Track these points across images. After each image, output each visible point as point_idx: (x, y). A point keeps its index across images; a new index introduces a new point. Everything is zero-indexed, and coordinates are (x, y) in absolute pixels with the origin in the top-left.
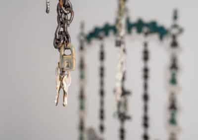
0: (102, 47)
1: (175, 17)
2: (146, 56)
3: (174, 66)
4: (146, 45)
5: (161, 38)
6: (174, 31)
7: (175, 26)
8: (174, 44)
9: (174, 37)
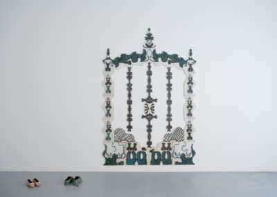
0: (129, 69)
1: (191, 54)
2: (169, 76)
4: (169, 69)
5: (181, 66)
6: (190, 62)
7: (190, 59)
8: (191, 69)
9: (190, 65)
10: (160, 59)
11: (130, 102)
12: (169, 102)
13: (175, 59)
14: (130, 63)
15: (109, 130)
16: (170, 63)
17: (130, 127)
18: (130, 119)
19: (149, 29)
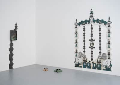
0: (84, 27)
1: (109, 19)
2: (100, 29)
3: (109, 32)
4: (100, 26)
5: (105, 25)
6: (109, 23)
7: (109, 21)
8: (109, 26)
9: (109, 24)
10: (96, 22)
11: (84, 41)
12: (100, 41)
13: (102, 22)
14: (84, 24)
15: (76, 52)
16: (100, 23)
17: (84, 52)
18: (84, 48)
19: (92, 10)
